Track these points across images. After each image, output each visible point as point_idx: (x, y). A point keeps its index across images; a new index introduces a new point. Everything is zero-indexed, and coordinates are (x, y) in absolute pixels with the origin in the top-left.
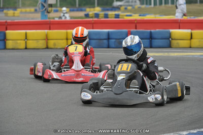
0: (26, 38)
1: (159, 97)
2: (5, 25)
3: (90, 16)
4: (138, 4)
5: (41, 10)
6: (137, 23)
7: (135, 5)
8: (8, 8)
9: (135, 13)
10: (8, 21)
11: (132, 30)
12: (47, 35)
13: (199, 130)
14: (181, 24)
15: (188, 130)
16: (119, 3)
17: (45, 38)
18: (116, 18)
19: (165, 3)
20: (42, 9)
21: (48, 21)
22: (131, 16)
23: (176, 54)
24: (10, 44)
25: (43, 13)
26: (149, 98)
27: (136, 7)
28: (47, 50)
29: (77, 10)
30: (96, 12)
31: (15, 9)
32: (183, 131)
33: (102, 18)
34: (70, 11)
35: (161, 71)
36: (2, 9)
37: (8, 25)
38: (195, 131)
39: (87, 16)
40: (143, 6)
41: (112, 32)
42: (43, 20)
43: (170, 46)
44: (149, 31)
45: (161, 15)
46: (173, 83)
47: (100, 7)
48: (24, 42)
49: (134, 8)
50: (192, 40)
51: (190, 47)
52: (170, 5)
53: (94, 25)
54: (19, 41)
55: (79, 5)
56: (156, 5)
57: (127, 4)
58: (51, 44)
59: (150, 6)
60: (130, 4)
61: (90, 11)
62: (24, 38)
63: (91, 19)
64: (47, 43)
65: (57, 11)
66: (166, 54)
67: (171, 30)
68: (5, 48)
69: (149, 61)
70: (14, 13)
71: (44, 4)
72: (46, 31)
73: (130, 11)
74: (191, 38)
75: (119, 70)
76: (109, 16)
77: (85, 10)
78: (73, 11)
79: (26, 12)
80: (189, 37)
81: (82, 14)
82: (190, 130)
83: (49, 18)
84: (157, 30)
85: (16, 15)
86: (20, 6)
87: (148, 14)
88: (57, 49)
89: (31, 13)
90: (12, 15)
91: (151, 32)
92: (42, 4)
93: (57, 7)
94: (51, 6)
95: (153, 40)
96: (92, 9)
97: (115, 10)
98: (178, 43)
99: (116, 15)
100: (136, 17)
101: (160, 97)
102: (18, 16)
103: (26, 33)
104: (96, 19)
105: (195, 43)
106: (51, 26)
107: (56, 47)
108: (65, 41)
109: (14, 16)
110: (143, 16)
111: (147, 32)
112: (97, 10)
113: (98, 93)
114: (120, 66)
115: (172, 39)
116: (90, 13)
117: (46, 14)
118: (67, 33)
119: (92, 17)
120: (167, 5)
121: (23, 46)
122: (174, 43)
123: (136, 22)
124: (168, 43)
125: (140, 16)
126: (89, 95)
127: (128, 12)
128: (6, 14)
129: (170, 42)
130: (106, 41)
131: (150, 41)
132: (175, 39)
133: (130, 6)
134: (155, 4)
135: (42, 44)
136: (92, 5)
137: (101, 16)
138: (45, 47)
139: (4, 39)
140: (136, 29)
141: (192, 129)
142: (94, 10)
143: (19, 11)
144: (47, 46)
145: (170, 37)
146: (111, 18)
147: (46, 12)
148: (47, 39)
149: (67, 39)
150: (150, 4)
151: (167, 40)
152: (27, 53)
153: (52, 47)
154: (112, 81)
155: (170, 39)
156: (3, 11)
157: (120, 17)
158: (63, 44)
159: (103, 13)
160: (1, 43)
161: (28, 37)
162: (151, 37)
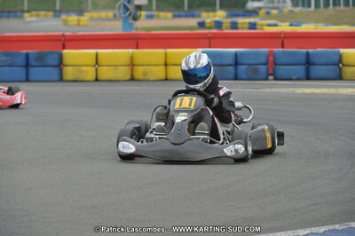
0: (97, 63)
1: (241, 148)
2: (61, 40)
3: (207, 25)
4: (289, 6)
5: (123, 15)
6: (284, 37)
7: (284, 7)
8: (68, 12)
9: (283, 21)
10: (66, 34)
11: (275, 50)
16: (256, 4)
17: (129, 62)
18: (250, 28)
19: (335, 5)
20: (125, 13)
21: (134, 34)
22: (275, 25)
24: (69, 72)
25: (125, 19)
26: (225, 150)
27: (286, 10)
28: (131, 82)
29: (187, 16)
30: (217, 19)
31: (81, 12)
33: (227, 29)
34: (174, 16)
35: (239, 109)
36: (57, 14)
37: (66, 40)
39: (202, 25)
40: (297, 9)
41: (242, 53)
42: (125, 32)
43: (340, 77)
44: (304, 50)
45: (327, 25)
46: (259, 128)
47: (225, 10)
48: (93, 69)
49: (281, 11)
52: (342, 7)
53: (212, 41)
54: (84, 68)
55: (190, 7)
56: (319, 7)
57: (271, 5)
58: (139, 72)
59: (309, 9)
60: (276, 5)
61: (208, 17)
62: (93, 62)
63: (208, 31)
64: (132, 71)
65: (150, 17)
66: (333, 91)
67: (342, 50)
68: (61, 79)
69: (221, 93)
70: (79, 20)
71: (127, 4)
72: (130, 50)
73: (275, 17)
75: (177, 106)
76: (239, 26)
77: (199, 16)
78: (179, 16)
79: (99, 19)
81: (193, 22)
83: (137, 29)
84: (319, 49)
85: (82, 23)
86: (90, 8)
87: (303, 23)
88: (148, 80)
89: (107, 19)
90: (76, 23)
91: (307, 53)
92: (124, 5)
93: (151, 10)
94: (139, 8)
95: (311, 67)
96: (211, 14)
97: (250, 16)
98: (353, 72)
99: (250, 23)
100: (284, 27)
101: (243, 149)
102: (84, 26)
103: (97, 55)
104: (215, 31)
106: (139, 42)
107: (147, 78)
108: (164, 67)
109: (78, 25)
110: (296, 25)
111: (299, 53)
112: (220, 15)
113: (145, 143)
114: (178, 100)
115: (344, 65)
116: (208, 21)
117: (131, 21)
118: (166, 54)
119: (210, 28)
120: (338, 8)
121: (91, 76)
122: (347, 71)
123: (282, 36)
124: (337, 72)
125: (291, 25)
126: (132, 146)
127: (271, 19)
128: (66, 22)
129: (340, 70)
130: (231, 69)
131: (308, 70)
132: (348, 66)
133: (275, 8)
134: (317, 5)
135: (123, 73)
136: (211, 7)
137: (224, 25)
138: (128, 77)
139: (60, 64)
140: (283, 47)
142: (215, 16)
143: (85, 18)
144: (132, 75)
145: (340, 61)
146: (243, 28)
147: (130, 18)
148: (132, 64)
149: (166, 65)
150: (309, 6)
151: (336, 67)
152: (97, 88)
153: (141, 77)
154: (163, 124)
155: (341, 65)
156: (59, 16)
157: (258, 27)
158: (159, 72)
159: (229, 20)
160: (55, 71)
161: (100, 62)
162: (308, 62)
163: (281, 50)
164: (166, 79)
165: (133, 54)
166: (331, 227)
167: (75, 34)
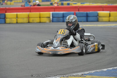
0: (17, 17)
2: (5, 10)
5: (25, 1)
6: (79, 8)
9: (78, 2)
10: (7, 8)
11: (76, 12)
12: (29, 16)
13: (113, 68)
14: (104, 9)
15: (107, 68)
17: (27, 17)
18: (68, 5)
22: (76, 4)
23: (101, 25)
24: (8, 21)
25: (26, 3)
28: (29, 23)
29: (46, 1)
31: (11, 0)
32: (104, 68)
33: (60, 5)
34: (42, 1)
38: (111, 69)
39: (51, 4)
41: (65, 13)
42: (26, 7)
43: (98, 21)
44: (86, 12)
45: (93, 3)
48: (16, 19)
50: (110, 17)
51: (109, 21)
53: (55, 9)
54: (13, 19)
58: (31, 20)
61: (53, 2)
62: (16, 17)
64: (29, 20)
66: (96, 25)
67: (98, 12)
68: (5, 23)
70: (11, 3)
72: (28, 13)
73: (76, 1)
74: (110, 16)
76: (64, 4)
77: (50, 1)
78: (44, 1)
79: (17, 3)
80: (109, 16)
81: (48, 3)
82: (108, 68)
84: (91, 12)
85: (12, 4)
87: (86, 3)
88: (34, 23)
89: (20, 3)
95: (88, 18)
97: (67, 1)
98: (102, 19)
99: (68, 3)
100: (79, 4)
102: (13, 5)
103: (17, 14)
105: (112, 18)
106: (31, 10)
108: (39, 19)
109: (10, 5)
110: (83, 4)
111: (85, 13)
115: (99, 17)
117: (28, 3)
118: (40, 14)
121: (15, 22)
122: (100, 19)
123: (78, 7)
125: (81, 4)
127: (74, 2)
128: (6, 4)
129: (98, 18)
130: (62, 18)
131: (87, 18)
135: (26, 20)
138: (27, 22)
139: (5, 18)
140: (79, 11)
141: (109, 68)
143: (13, 2)
144: (29, 21)
145: (98, 16)
146: (65, 5)
147: (28, 2)
148: (29, 17)
149: (40, 17)
151: (96, 17)
152: (17, 26)
153: (32, 22)
155: (98, 17)
157: (70, 4)
158: (38, 20)
159: (60, 2)
160: (3, 20)
161: (18, 17)
162: (87, 16)
163: (78, 12)
164: (40, 22)
165: (29, 14)
166: (96, 71)
167: (9, 8)
